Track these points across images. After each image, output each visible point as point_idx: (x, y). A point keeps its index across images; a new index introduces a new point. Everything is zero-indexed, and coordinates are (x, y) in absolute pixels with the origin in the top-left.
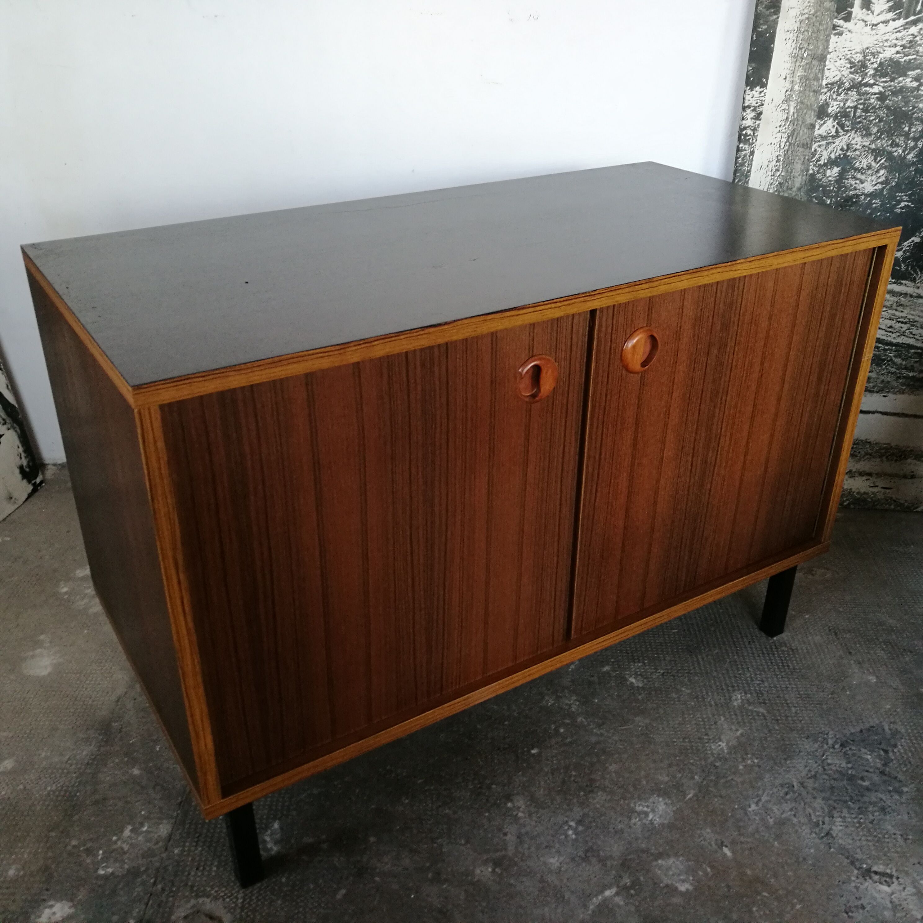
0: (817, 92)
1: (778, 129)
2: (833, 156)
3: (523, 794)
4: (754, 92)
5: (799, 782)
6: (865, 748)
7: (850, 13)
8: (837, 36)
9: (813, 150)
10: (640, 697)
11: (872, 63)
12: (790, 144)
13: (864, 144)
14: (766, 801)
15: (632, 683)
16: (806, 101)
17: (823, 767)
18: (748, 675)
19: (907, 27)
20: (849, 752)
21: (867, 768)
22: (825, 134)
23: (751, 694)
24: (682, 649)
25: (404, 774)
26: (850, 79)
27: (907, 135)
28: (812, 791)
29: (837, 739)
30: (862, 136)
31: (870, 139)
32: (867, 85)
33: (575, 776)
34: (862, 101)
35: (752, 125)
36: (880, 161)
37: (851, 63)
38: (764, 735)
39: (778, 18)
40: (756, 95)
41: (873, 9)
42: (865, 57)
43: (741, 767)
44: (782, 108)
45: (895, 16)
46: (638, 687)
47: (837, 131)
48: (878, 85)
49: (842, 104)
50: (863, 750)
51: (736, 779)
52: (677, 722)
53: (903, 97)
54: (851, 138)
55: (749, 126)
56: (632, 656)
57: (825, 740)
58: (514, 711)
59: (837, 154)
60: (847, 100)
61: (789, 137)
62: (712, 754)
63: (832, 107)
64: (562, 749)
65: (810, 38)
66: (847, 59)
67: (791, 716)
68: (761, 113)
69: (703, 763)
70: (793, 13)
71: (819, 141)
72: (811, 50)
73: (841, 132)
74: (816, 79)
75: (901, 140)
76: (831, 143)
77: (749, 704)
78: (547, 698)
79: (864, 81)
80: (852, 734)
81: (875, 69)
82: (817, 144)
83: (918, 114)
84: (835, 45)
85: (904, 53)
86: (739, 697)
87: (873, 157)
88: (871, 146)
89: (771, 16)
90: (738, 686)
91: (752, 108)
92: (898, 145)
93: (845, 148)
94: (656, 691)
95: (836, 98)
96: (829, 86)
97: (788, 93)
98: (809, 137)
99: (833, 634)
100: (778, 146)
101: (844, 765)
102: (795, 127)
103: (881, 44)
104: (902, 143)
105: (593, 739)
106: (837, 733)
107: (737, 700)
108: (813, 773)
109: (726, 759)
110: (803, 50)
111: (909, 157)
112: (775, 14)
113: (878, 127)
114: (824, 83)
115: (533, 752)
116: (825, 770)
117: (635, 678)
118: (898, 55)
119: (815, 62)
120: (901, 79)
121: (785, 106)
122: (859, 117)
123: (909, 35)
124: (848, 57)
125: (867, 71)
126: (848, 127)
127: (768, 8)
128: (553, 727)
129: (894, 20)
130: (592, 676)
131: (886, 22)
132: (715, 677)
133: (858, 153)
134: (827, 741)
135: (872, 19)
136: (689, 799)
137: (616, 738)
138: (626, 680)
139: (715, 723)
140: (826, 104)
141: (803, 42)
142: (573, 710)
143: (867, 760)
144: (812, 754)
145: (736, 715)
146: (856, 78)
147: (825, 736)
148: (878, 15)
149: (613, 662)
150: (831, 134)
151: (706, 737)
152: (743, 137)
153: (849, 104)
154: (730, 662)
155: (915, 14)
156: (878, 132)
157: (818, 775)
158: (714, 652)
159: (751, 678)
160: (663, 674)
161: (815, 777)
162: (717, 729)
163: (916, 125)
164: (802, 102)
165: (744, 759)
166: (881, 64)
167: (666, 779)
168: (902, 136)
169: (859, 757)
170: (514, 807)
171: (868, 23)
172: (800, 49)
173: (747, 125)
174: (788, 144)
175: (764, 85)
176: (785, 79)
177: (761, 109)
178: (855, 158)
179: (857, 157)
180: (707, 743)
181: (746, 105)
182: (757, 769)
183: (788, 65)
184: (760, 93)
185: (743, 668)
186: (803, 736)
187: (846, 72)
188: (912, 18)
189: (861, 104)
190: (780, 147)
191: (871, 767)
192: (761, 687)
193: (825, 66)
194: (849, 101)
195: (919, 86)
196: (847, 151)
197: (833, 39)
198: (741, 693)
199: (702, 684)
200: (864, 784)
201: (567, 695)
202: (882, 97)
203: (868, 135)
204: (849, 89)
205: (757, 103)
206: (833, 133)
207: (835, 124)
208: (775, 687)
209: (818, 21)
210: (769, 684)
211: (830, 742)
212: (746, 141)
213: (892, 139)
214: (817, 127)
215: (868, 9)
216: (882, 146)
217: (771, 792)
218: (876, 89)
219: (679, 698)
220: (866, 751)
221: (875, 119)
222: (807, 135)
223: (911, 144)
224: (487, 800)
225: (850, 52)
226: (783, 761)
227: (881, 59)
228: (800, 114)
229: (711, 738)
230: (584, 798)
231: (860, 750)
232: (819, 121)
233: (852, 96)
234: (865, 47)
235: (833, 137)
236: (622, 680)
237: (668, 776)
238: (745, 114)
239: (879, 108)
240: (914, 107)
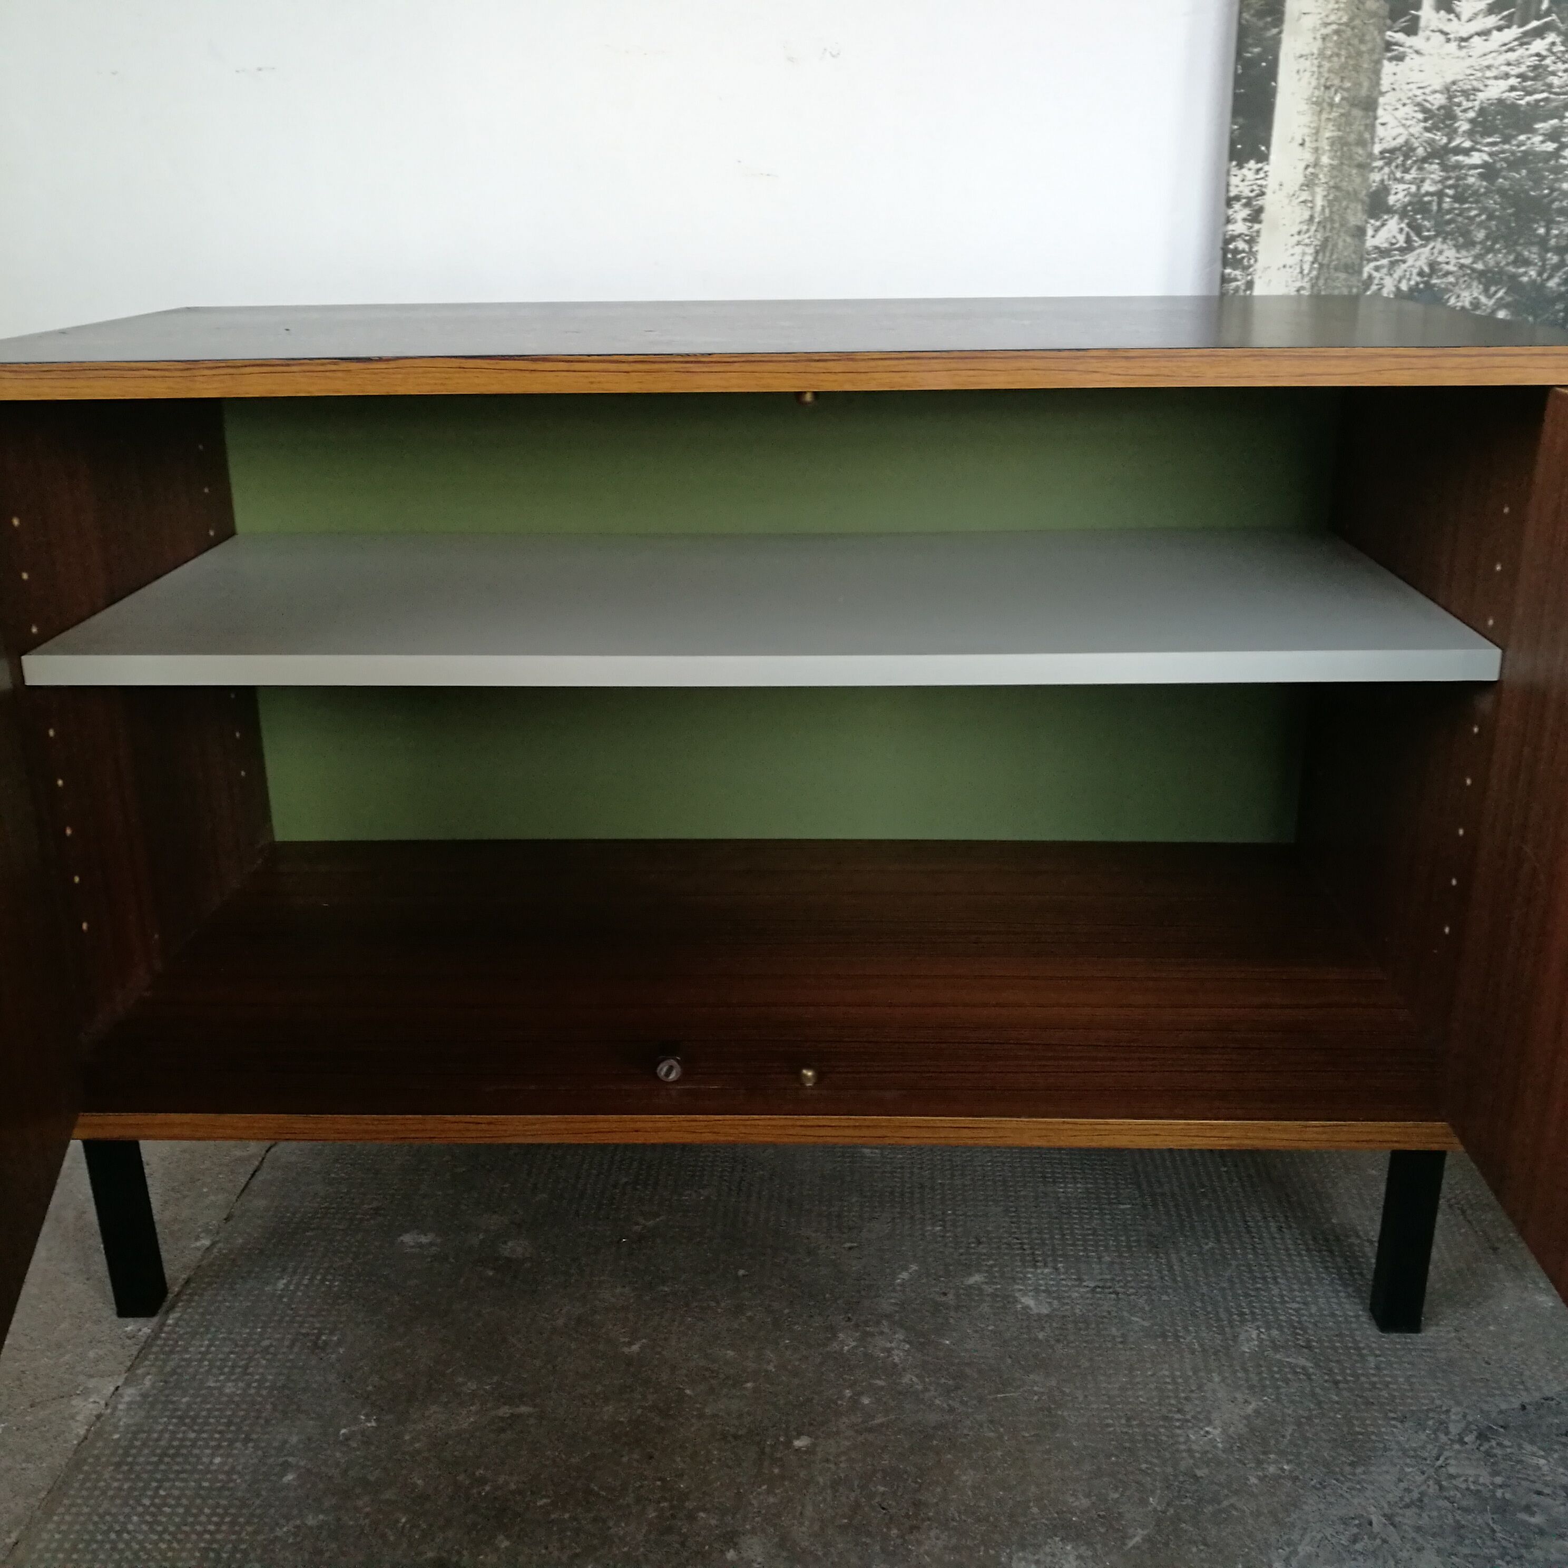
0: (1364, 167)
1: (1297, 238)
2: (1404, 286)
3: (763, 1531)
4: (1245, 171)
5: (1385, 1515)
6: (1532, 1442)
7: (1416, 19)
8: (1394, 62)
9: (1365, 275)
10: (1041, 1336)
11: (1465, 111)
12: (1321, 265)
13: (1462, 261)
14: (1309, 1556)
15: (1026, 1308)
16: (1345, 184)
17: (1438, 1483)
18: (1276, 1291)
19: (1525, 40)
20: (1498, 1451)
21: (1538, 1486)
22: (1386, 245)
23: (1280, 1328)
24: (1138, 1241)
25: (513, 1487)
26: (1426, 142)
27: (1543, 243)
28: (1414, 1535)
29: (1469, 1423)
30: (1458, 248)
31: (1473, 253)
32: (1458, 151)
33: (883, 1494)
34: (1451, 182)
35: (1246, 232)
36: (1496, 292)
37: (1424, 110)
38: (1306, 1414)
39: (1280, 32)
40: (1250, 175)
41: (1458, 9)
42: (1450, 98)
43: (1253, 1480)
44: (1301, 199)
45: (1502, 22)
46: (1038, 1314)
47: (1408, 240)
48: (1480, 151)
49: (1413, 188)
50: (1528, 1448)
51: (1239, 1505)
52: (1117, 1386)
53: (1530, 172)
54: (1436, 251)
55: (1240, 235)
56: (1033, 1254)
57: (1443, 1427)
58: (769, 1363)
59: (1412, 283)
60: (1423, 180)
61: (1317, 252)
62: (1190, 1451)
63: (1396, 193)
64: (861, 1439)
65: (1343, 67)
66: (1418, 104)
67: (1367, 1375)
68: (1260, 210)
69: (1169, 1470)
70: (1309, 22)
71: (1375, 259)
72: (1347, 90)
73: (1417, 241)
74: (1362, 143)
75: (1532, 253)
76: (1397, 261)
77: (1276, 1348)
78: (841, 1336)
79: (1453, 144)
80: (1501, 1412)
81: (1472, 121)
82: (1372, 264)
83: (1561, 201)
84: (1392, 79)
85: (1524, 89)
86: (1254, 1334)
87: (1481, 286)
88: (1475, 266)
89: (1269, 30)
90: (1253, 1313)
91: (1244, 201)
92: (1527, 263)
93: (1426, 269)
94: (1075, 1322)
95: (1402, 178)
96: (1387, 155)
97: (1310, 170)
98: (1355, 252)
99: (1458, 1212)
100: (1298, 270)
101: (1485, 1478)
102: (1328, 234)
103: (1479, 74)
104: (1534, 257)
105: (933, 1418)
106: (1467, 1411)
107: (1249, 1340)
108: (1415, 1495)
109: (1219, 1463)
110: (1333, 90)
111: (1552, 284)
112: (1275, 26)
113: (1486, 228)
114: (1377, 149)
115: (797, 1443)
116: (1441, 1488)
117: (1036, 1298)
118: (1514, 94)
119: (1357, 112)
120: (1522, 137)
121: (1305, 196)
122: (1449, 211)
123: (1531, 56)
124: (1419, 99)
125: (1456, 125)
126: (1429, 231)
127: (1260, 14)
128: (848, 1393)
129: (1500, 29)
130: (945, 1294)
131: (1485, 33)
132: (1203, 1295)
133: (1451, 279)
134: (1447, 1428)
135: (1458, 28)
136: (1134, 1547)
137: (981, 1417)
138: (1016, 1301)
139: (1200, 1387)
140: (1384, 190)
141: (1332, 76)
142: (897, 1360)
143: (1538, 1468)
144: (1412, 1453)
145: (1245, 1370)
146: (1437, 138)
147: (1443, 1417)
148: (1470, 20)
149: (992, 1266)
150: (1397, 246)
151: (1178, 1416)
152: (1229, 256)
153: (1427, 187)
154: (1238, 1266)
155: (1538, 18)
156: (1487, 237)
157: (1426, 1500)
158: (1207, 1247)
159: (1282, 1296)
160: (1093, 1290)
161: (1419, 1503)
162: (1204, 1399)
163: (1559, 223)
164: (1337, 188)
165: (1259, 1463)
166: (1482, 111)
167: (1085, 1502)
168: (1532, 244)
169: (1520, 1462)
170: (742, 1558)
171: (1451, 36)
172: (1327, 88)
173: (1236, 233)
174: (1316, 266)
175: (1263, 158)
176: (1302, 145)
177: (1259, 203)
178: (1447, 290)
179: (1450, 287)
180: (1179, 1428)
181: (1232, 194)
182: (1289, 1483)
183: (1307, 119)
184: (1258, 171)
185: (1264, 1278)
186: (1392, 1415)
187: (1417, 129)
188: (1535, 24)
189: (1450, 187)
190: (1301, 272)
191: (1546, 1484)
192: (1304, 1315)
193: (1376, 118)
194: (1428, 182)
195: (1558, 150)
196: (1430, 276)
197: (1388, 67)
198: (1258, 1328)
199: (1176, 1309)
200: (1533, 1520)
201: (886, 1330)
202: (1489, 172)
203: (1469, 244)
204: (1424, 160)
205: (1252, 191)
206: (1401, 242)
207: (1403, 225)
208: (1333, 1315)
209: (1356, 36)
210: (1320, 1310)
211: (1454, 1429)
212: (1236, 263)
213: (1515, 251)
214: (1370, 232)
215: (1450, 10)
216: (1498, 263)
217: (1319, 1536)
218: (1476, 158)
219: (1123, 1335)
220: (1535, 1449)
221: (1479, 215)
222: (1352, 248)
223: (1553, 258)
224: (683, 1544)
225: (1422, 91)
226: (1348, 1469)
227: (1482, 102)
228: (1335, 209)
229: (1188, 1417)
230: (899, 1541)
231: (1520, 1447)
232: (1372, 221)
233: (1433, 173)
234: (1449, 79)
235: (1402, 250)
236: (1006, 1301)
237: (1088, 1496)
238: (1230, 212)
239: (1485, 194)
240: (1552, 190)
